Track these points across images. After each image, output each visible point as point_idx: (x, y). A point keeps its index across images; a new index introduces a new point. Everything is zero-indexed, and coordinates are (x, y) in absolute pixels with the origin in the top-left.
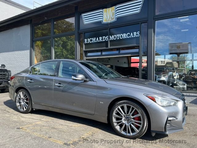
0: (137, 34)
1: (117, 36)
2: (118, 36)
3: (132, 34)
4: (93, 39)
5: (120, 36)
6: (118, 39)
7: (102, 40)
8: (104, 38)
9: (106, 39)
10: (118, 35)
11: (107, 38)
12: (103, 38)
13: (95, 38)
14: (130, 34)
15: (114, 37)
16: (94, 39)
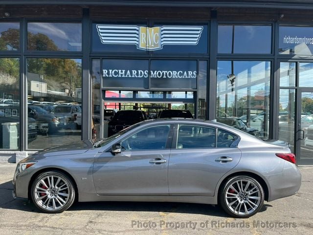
0: (193, 75)
1: (163, 74)
2: (165, 74)
3: (185, 73)
4: (120, 71)
5: (168, 74)
6: (165, 77)
7: (138, 75)
8: (141, 72)
9: (144, 74)
10: (165, 72)
11: (146, 73)
12: (139, 73)
13: (124, 71)
14: (183, 73)
15: (157, 73)
16: (122, 72)
